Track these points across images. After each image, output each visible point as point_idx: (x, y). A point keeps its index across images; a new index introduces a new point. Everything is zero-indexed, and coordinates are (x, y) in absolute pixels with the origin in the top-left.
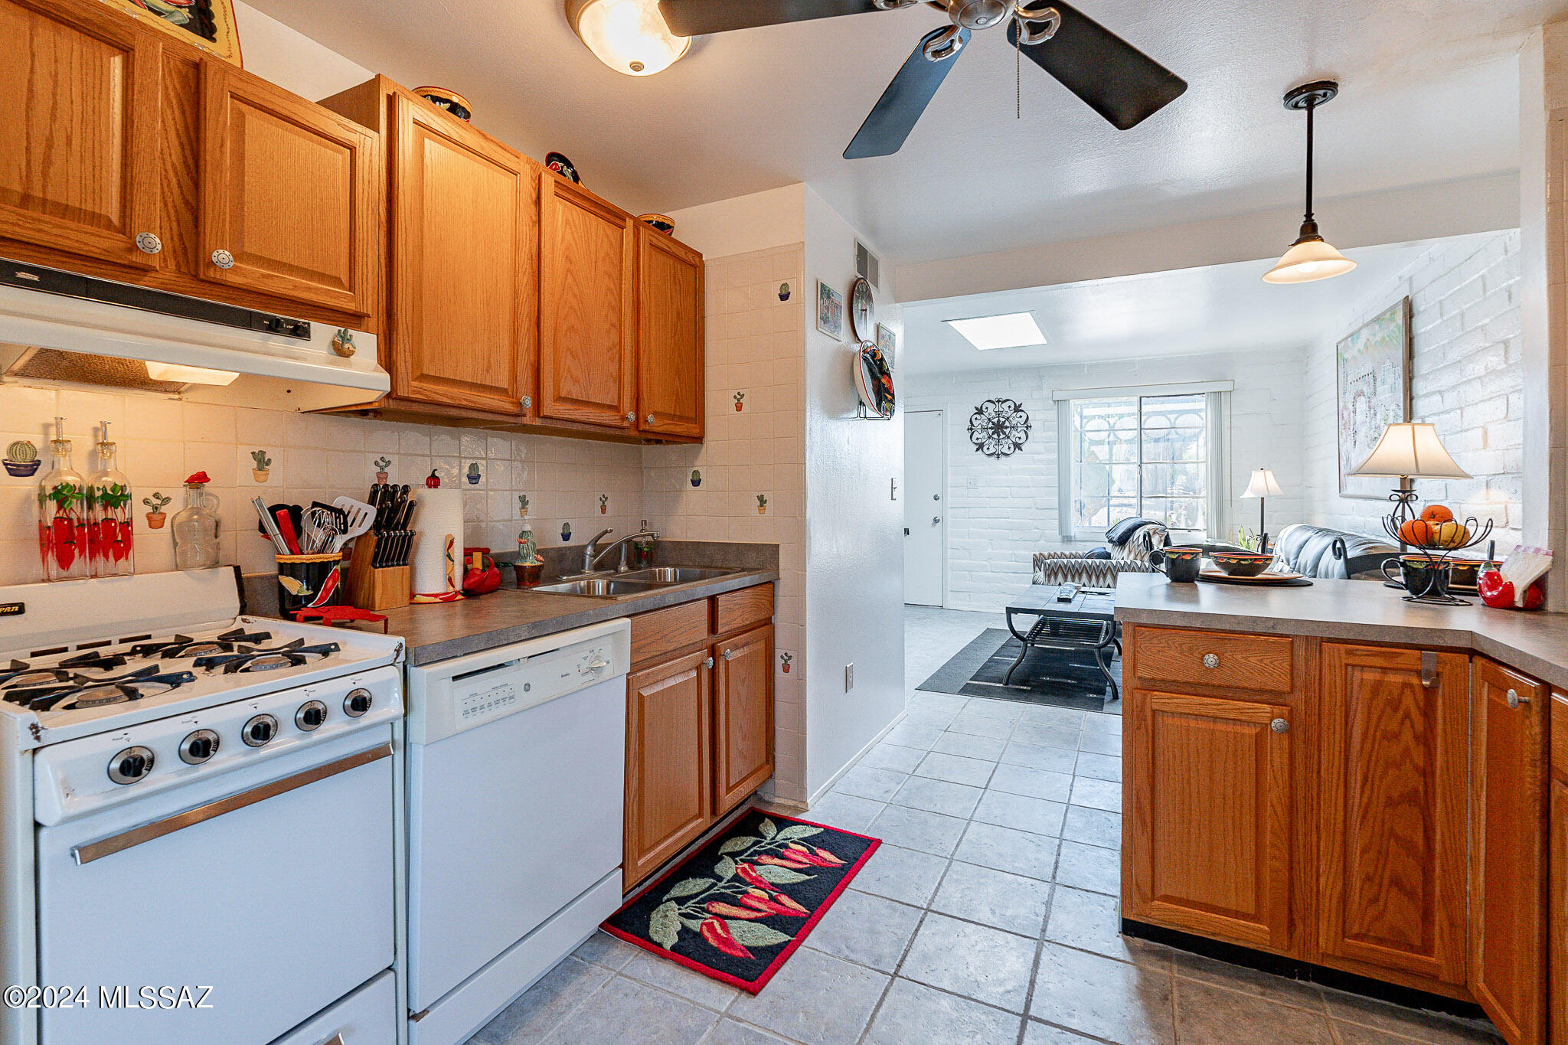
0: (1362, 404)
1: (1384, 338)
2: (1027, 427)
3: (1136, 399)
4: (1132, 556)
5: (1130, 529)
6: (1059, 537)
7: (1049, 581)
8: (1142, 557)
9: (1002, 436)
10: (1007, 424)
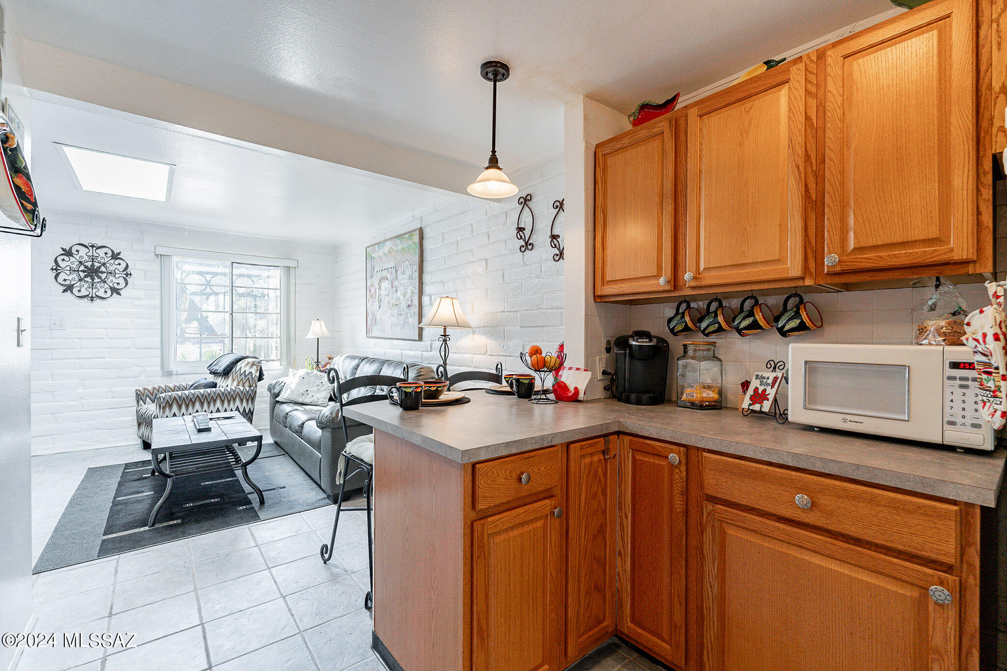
0: (385, 285)
1: (403, 248)
2: (127, 275)
3: (229, 263)
4: (235, 383)
5: (233, 363)
6: (160, 372)
7: (164, 412)
8: (244, 384)
9: (96, 280)
10: (103, 269)
